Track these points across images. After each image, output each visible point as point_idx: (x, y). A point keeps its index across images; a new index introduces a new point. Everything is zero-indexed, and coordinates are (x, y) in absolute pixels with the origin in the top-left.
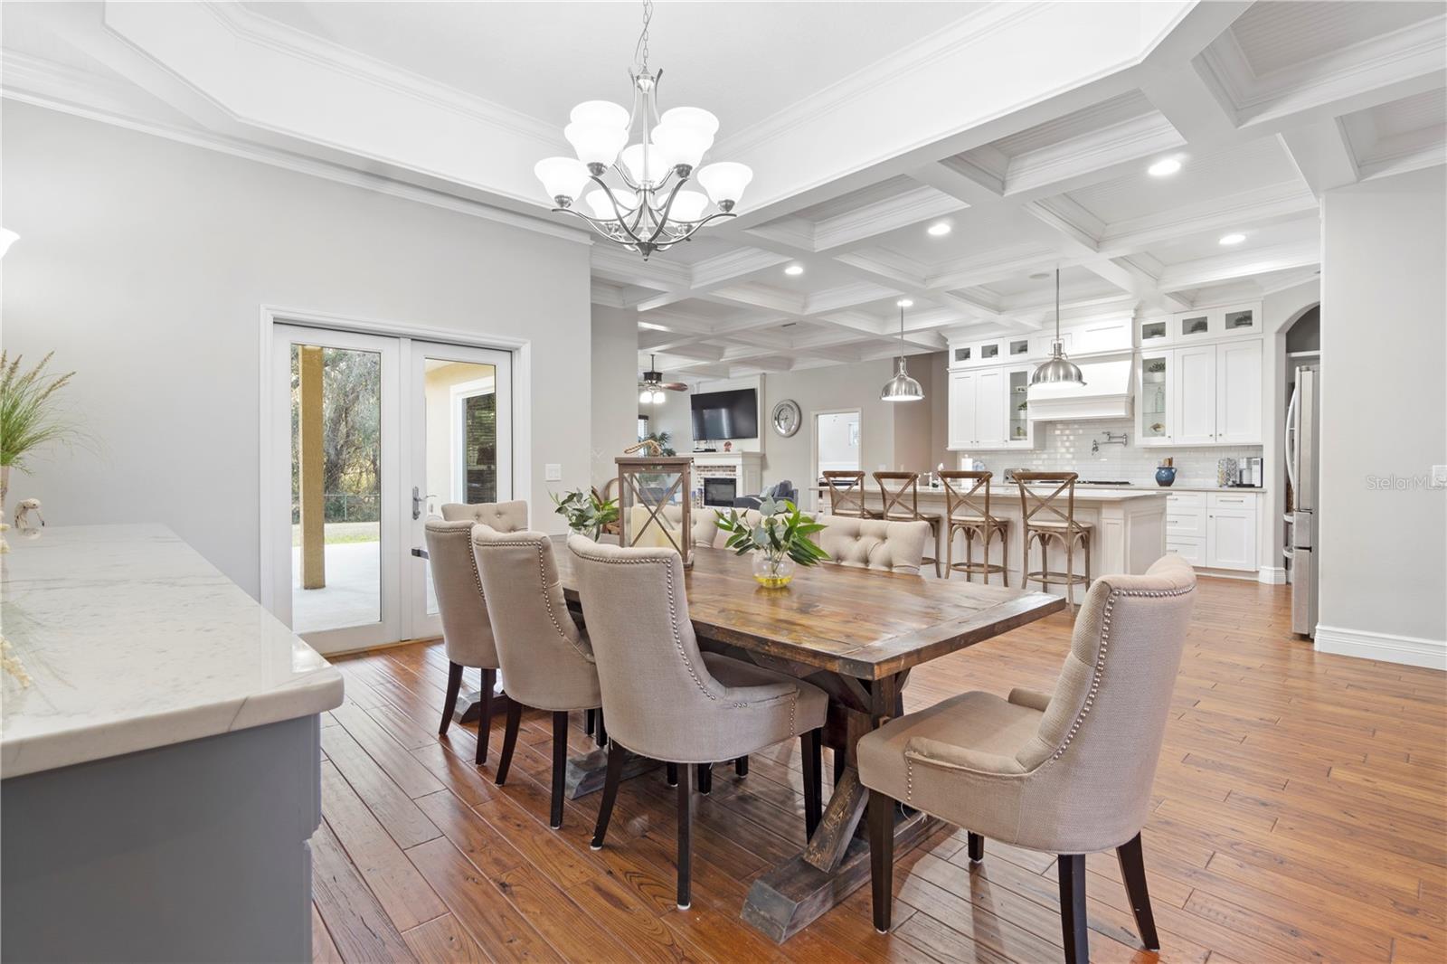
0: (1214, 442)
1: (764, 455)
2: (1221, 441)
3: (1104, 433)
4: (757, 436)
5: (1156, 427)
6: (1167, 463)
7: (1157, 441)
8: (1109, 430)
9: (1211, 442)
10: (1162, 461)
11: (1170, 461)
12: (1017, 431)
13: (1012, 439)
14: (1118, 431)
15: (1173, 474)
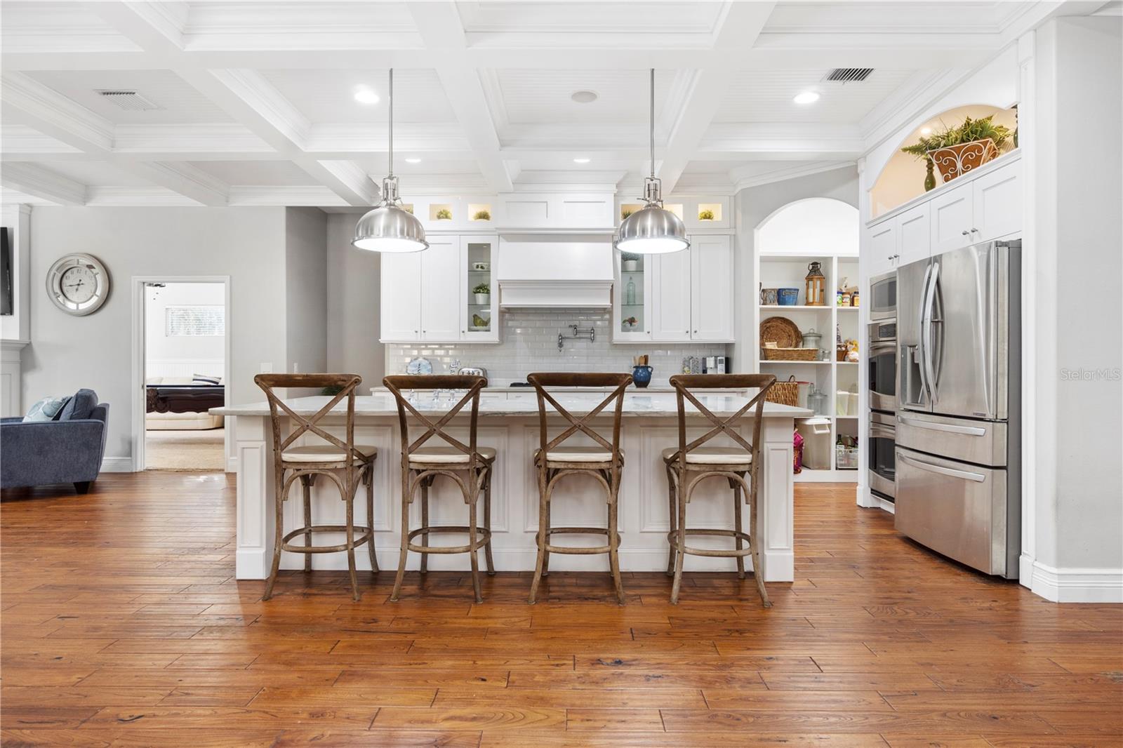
0: (689, 339)
1: (29, 345)
2: (697, 339)
3: (570, 326)
4: (11, 313)
5: (632, 321)
6: (643, 361)
7: (634, 337)
8: (577, 323)
9: (686, 339)
10: (637, 358)
11: (646, 358)
12: (478, 321)
13: (470, 330)
14: (584, 323)
15: (650, 373)
